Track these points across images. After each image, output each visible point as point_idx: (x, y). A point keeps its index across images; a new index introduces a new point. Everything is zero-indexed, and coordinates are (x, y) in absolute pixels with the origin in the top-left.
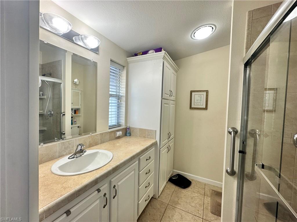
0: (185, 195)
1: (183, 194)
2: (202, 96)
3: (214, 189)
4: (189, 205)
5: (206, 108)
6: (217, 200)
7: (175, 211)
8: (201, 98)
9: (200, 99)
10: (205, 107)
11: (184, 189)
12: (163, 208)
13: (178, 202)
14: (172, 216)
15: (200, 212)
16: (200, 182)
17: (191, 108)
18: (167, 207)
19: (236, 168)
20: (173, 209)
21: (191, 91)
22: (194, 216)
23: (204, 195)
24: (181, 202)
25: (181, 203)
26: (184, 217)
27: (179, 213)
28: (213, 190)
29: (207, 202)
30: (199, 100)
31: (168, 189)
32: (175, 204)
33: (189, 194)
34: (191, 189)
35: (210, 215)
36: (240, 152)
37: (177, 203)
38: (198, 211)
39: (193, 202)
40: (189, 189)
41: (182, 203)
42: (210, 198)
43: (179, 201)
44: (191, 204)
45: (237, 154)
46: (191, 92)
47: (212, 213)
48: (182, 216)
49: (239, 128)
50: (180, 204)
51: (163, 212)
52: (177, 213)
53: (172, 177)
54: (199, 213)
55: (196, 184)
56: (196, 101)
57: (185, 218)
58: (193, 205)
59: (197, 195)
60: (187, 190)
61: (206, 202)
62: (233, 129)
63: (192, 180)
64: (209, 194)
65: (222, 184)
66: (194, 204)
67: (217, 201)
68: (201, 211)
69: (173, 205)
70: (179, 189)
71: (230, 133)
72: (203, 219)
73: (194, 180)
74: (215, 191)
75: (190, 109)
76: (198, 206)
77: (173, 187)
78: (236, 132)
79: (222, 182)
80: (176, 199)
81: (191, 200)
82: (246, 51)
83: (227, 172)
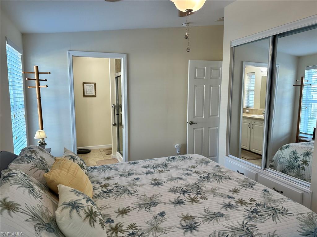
2: (92, 87)
5: (95, 96)
8: (91, 88)
17: (84, 96)
19: (116, 122)
21: (83, 83)
23: (101, 152)
30: (89, 89)
36: (117, 114)
40: (91, 152)
44: (95, 156)
45: (116, 115)
47: (107, 154)
49: (116, 105)
55: (94, 150)
56: (87, 91)
62: (114, 105)
64: (103, 151)
65: (111, 145)
68: (101, 156)
71: (113, 107)
73: (91, 149)
76: (99, 155)
78: (115, 106)
79: (111, 144)
82: (116, 71)
83: (113, 125)
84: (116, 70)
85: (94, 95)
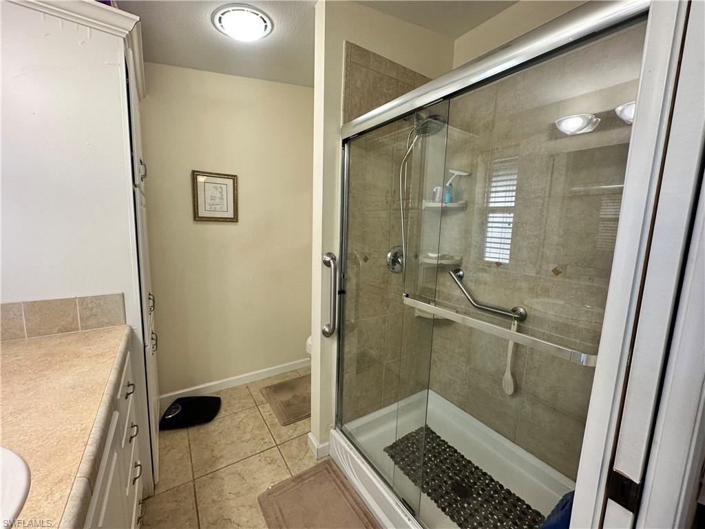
0: (220, 430)
1: (217, 433)
2: (224, 189)
3: (266, 385)
4: (241, 443)
5: (235, 219)
6: (282, 399)
7: (220, 478)
8: (221, 193)
9: (219, 195)
10: (233, 217)
11: (212, 422)
12: (185, 498)
13: (213, 457)
14: (220, 493)
15: (266, 440)
16: (236, 388)
17: (197, 217)
18: (195, 489)
20: (212, 478)
21: (193, 172)
22: (262, 454)
23: (257, 406)
24: (221, 451)
25: (221, 454)
26: (245, 472)
27: (230, 474)
28: (267, 388)
29: (268, 414)
30: (215, 197)
31: (169, 450)
32: (211, 466)
33: (229, 422)
34: (226, 411)
35: (284, 429)
37: (214, 460)
38: (263, 439)
39: (244, 433)
41: (225, 452)
42: (268, 405)
43: (216, 453)
44: (243, 439)
46: (195, 174)
47: (285, 424)
48: (239, 474)
50: (221, 457)
51: (191, 507)
52: (226, 478)
53: (164, 415)
54: (266, 443)
55: (231, 395)
56: (208, 201)
57: (247, 472)
58: (248, 436)
59: (243, 415)
60: (220, 420)
61: (266, 415)
63: (218, 393)
64: (263, 399)
66: (248, 434)
67: (281, 402)
68: (267, 437)
69: (207, 471)
70: (198, 430)
72: (277, 445)
73: (221, 391)
74: (270, 387)
75: (195, 219)
76: (257, 432)
77: (182, 437)
80: (207, 455)
81: (238, 432)
82: (344, 117)
83: (324, 333)
84: (345, 111)
85: (231, 215)
